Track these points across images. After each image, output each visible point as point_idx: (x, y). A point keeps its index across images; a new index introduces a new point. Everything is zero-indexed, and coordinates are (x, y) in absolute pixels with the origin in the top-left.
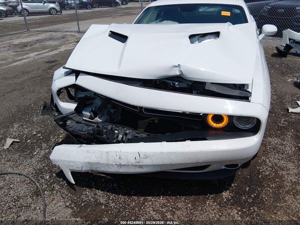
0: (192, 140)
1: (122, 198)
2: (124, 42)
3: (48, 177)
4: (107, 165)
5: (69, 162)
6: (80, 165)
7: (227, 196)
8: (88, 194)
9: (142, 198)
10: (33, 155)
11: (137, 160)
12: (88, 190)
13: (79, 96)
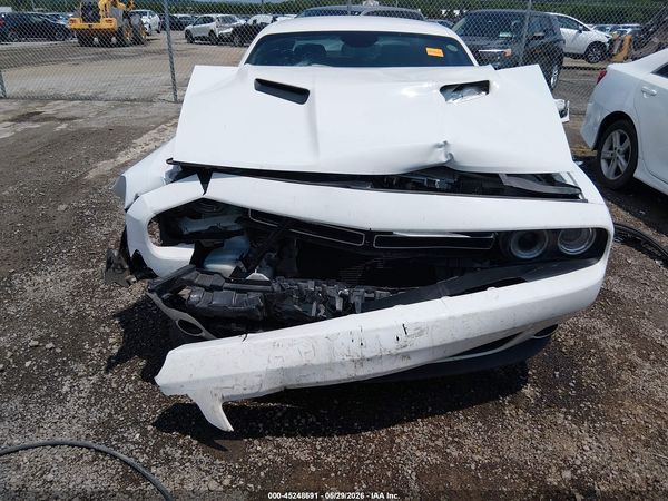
0: (499, 284)
1: (342, 442)
2: (302, 102)
3: (138, 436)
4: (330, 366)
5: (222, 379)
6: (257, 380)
7: (532, 393)
8: (264, 451)
9: (383, 433)
10: (61, 394)
11: (401, 342)
12: (256, 442)
13: (190, 230)
